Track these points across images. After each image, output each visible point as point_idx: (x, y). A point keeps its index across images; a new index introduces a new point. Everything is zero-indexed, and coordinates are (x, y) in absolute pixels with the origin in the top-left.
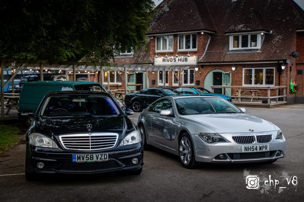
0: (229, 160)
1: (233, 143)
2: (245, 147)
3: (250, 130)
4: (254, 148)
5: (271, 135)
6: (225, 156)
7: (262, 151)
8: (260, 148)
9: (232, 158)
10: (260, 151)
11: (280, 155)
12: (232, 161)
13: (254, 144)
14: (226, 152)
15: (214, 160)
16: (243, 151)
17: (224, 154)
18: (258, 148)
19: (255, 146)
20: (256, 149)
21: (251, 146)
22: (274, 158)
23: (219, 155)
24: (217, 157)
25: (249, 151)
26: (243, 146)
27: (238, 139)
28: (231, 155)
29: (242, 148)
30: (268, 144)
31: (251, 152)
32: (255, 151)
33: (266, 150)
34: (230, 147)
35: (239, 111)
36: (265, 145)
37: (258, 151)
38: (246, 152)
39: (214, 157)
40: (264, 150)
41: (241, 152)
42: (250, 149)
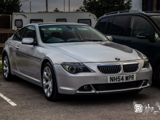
0: (93, 92)
1: (98, 73)
2: (111, 78)
3: (116, 59)
4: (121, 78)
5: (138, 64)
6: (89, 87)
7: (128, 81)
8: (127, 78)
9: (97, 90)
10: (127, 81)
11: (146, 84)
12: (97, 92)
13: (121, 74)
14: (91, 83)
15: (78, 92)
16: (109, 82)
17: (89, 86)
18: (124, 78)
19: (121, 76)
20: (122, 79)
21: (117, 76)
22: (140, 88)
23: (83, 86)
24: (81, 89)
25: (115, 82)
26: (109, 76)
27: (104, 69)
28: (97, 87)
29: (108, 78)
30: (134, 74)
31: (117, 82)
32: (121, 81)
33: (133, 80)
34: (96, 78)
35: (106, 39)
36: (131, 75)
37: (125, 81)
38: (112, 82)
39: (78, 88)
40: (131, 80)
41: (106, 83)
42: (116, 79)
